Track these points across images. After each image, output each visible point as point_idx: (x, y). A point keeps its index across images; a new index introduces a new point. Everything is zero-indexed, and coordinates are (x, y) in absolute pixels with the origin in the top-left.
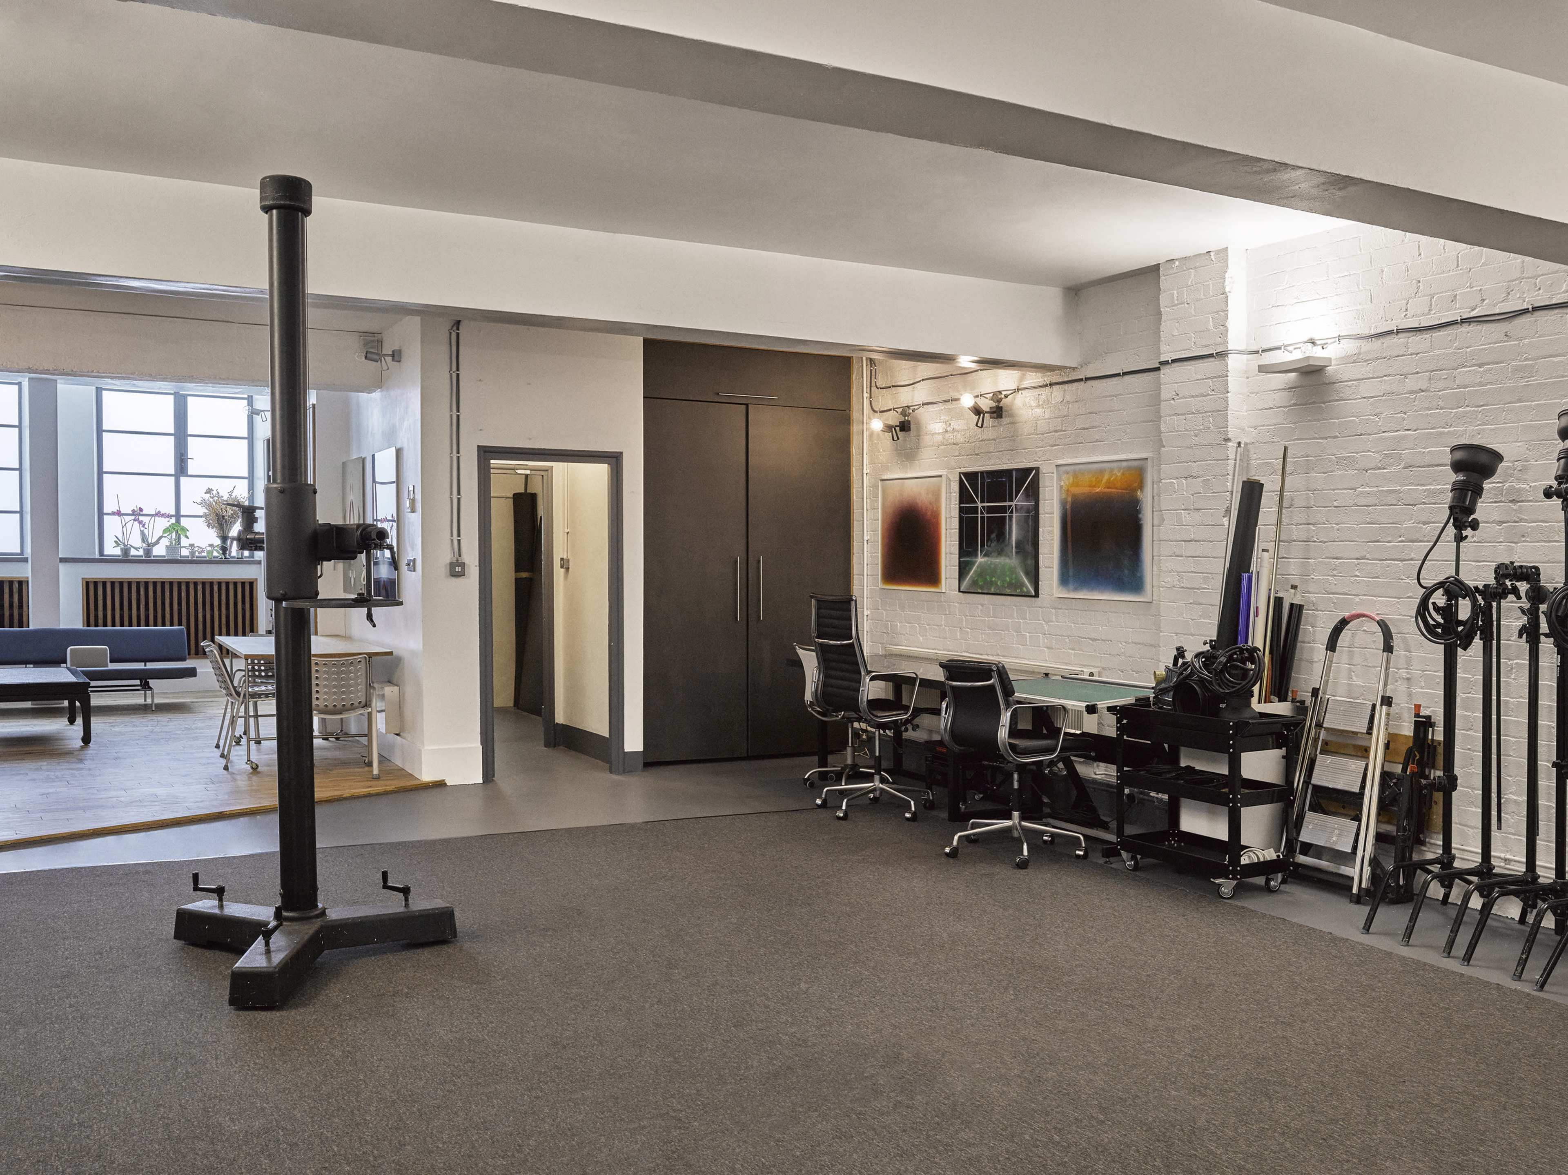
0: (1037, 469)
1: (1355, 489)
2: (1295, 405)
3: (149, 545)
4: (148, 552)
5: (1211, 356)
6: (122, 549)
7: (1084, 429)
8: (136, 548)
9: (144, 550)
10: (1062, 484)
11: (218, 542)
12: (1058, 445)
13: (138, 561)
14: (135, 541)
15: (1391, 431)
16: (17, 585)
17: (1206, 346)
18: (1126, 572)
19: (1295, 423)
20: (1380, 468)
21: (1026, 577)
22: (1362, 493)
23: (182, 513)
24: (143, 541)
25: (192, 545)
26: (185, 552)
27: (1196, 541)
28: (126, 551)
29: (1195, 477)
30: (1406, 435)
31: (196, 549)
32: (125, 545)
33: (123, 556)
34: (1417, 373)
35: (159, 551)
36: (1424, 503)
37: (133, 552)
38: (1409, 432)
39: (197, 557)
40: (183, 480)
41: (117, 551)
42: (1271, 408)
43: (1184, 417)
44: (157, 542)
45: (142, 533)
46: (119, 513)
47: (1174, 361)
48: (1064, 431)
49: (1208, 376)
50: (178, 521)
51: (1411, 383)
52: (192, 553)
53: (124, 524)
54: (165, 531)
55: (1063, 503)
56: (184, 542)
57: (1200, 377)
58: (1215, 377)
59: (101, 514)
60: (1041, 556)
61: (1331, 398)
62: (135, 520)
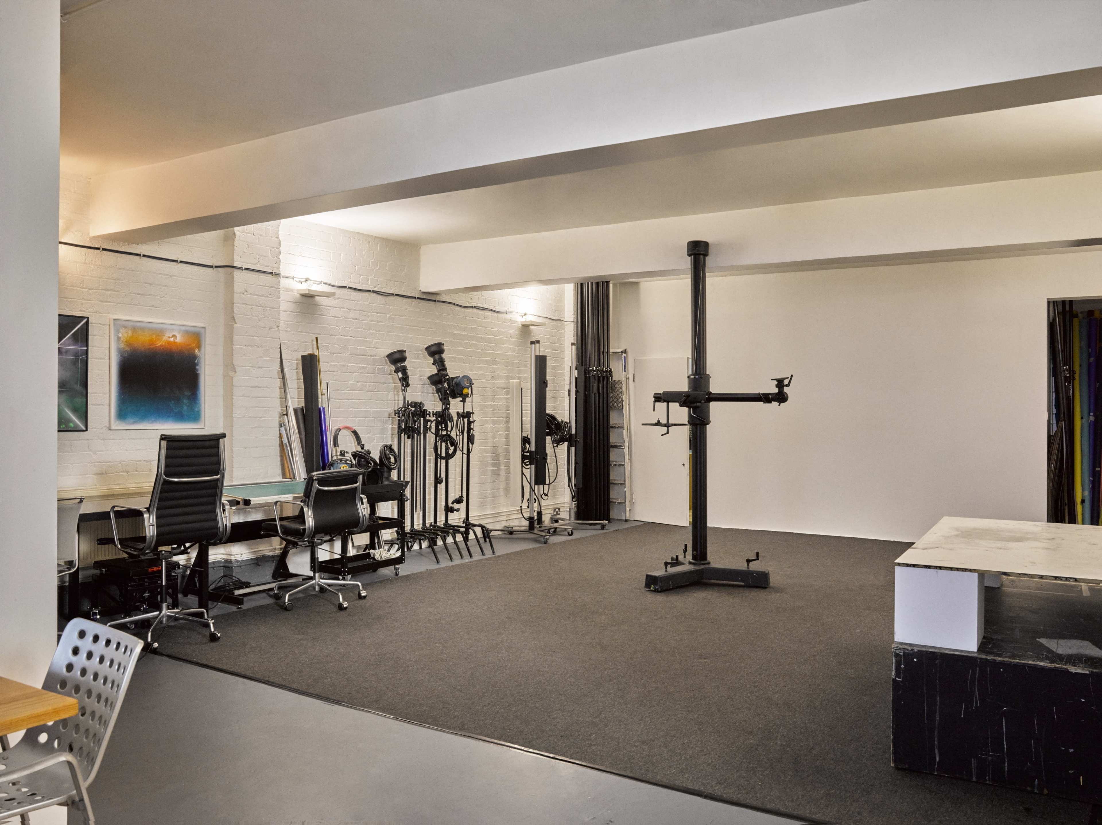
0: (88, 318)
1: (328, 363)
2: (299, 312)
5: (271, 273)
7: (139, 294)
10: (120, 335)
12: (109, 302)
15: (344, 336)
17: (266, 266)
18: (185, 408)
19: (299, 322)
20: (339, 353)
21: (73, 414)
22: (331, 365)
27: (259, 387)
29: (258, 347)
30: (350, 339)
34: (355, 310)
36: (358, 373)
38: (352, 338)
42: (286, 311)
43: (251, 307)
47: (246, 269)
48: (116, 291)
49: (267, 285)
51: (352, 314)
55: (121, 352)
57: (262, 284)
58: (272, 287)
60: (89, 395)
61: (318, 313)
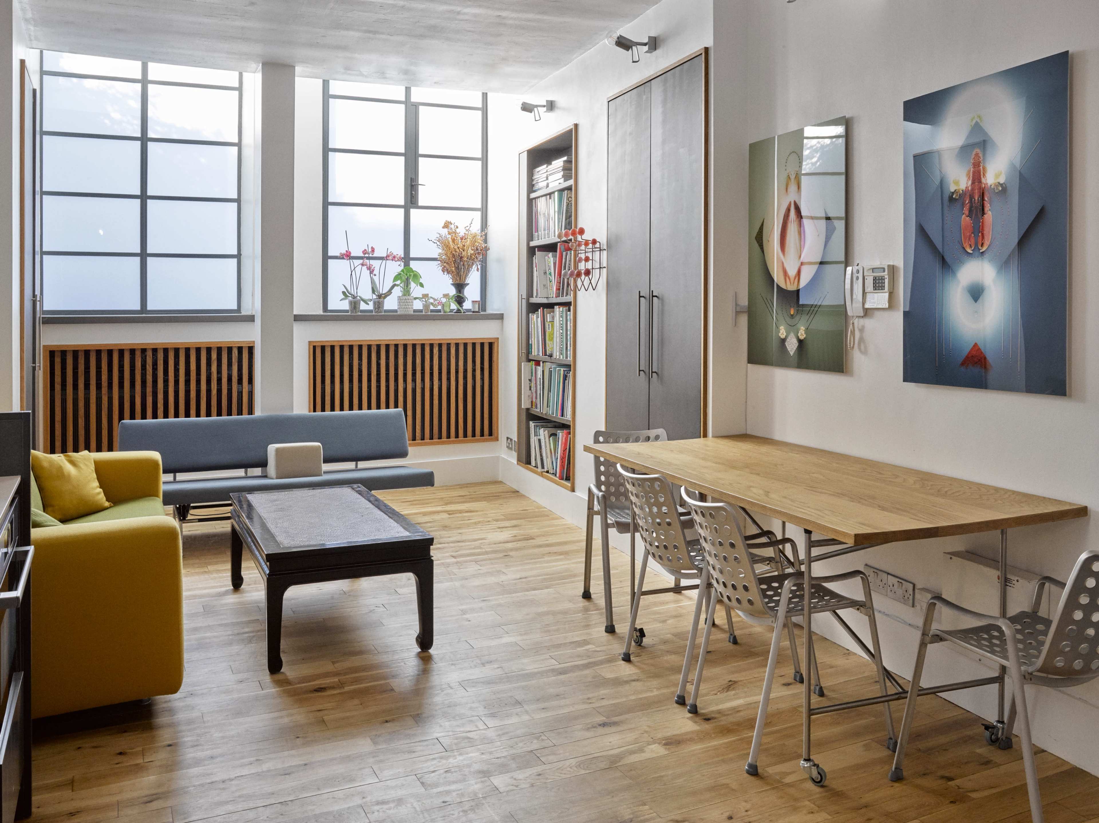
3: (380, 296)
4: (378, 305)
6: (351, 303)
8: (365, 302)
9: (375, 303)
11: (452, 291)
13: (367, 317)
14: (365, 292)
16: (236, 352)
23: (412, 255)
24: (373, 291)
25: (425, 296)
26: (418, 305)
28: (355, 305)
31: (431, 301)
32: (354, 297)
33: (352, 312)
35: (391, 304)
37: (363, 306)
39: (432, 311)
40: (413, 212)
41: (345, 305)
44: (390, 292)
45: (373, 282)
46: (347, 256)
50: (407, 264)
52: (426, 306)
53: (352, 269)
54: (396, 278)
56: (416, 291)
59: (326, 258)
62: (363, 265)
